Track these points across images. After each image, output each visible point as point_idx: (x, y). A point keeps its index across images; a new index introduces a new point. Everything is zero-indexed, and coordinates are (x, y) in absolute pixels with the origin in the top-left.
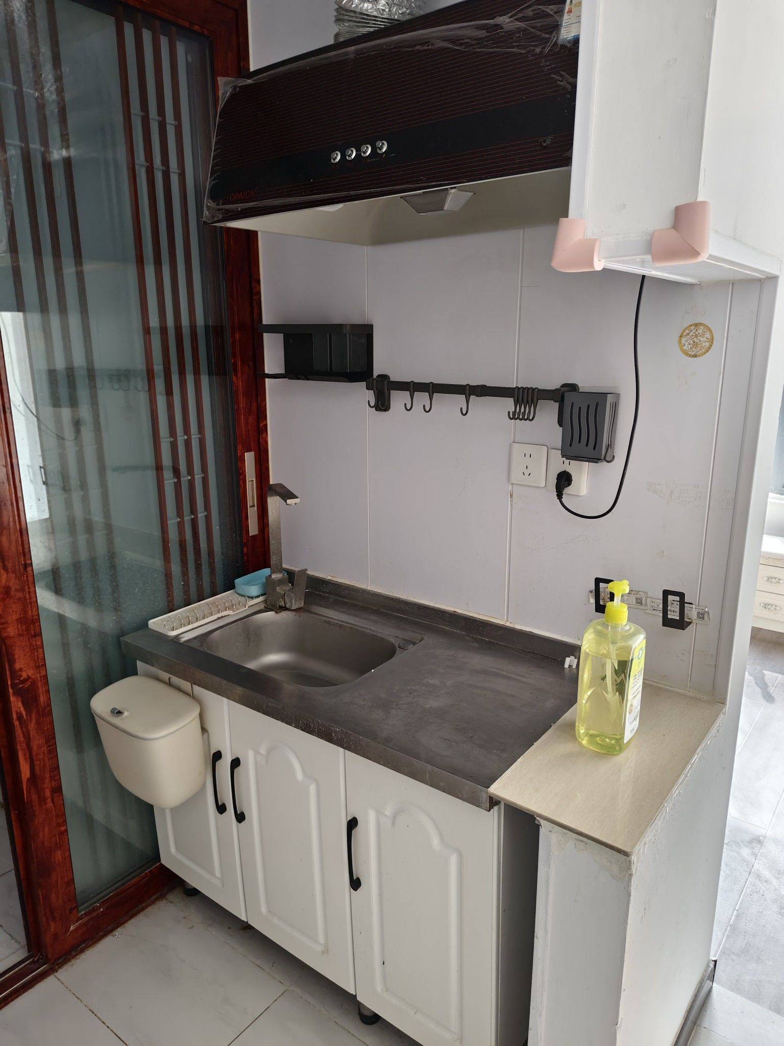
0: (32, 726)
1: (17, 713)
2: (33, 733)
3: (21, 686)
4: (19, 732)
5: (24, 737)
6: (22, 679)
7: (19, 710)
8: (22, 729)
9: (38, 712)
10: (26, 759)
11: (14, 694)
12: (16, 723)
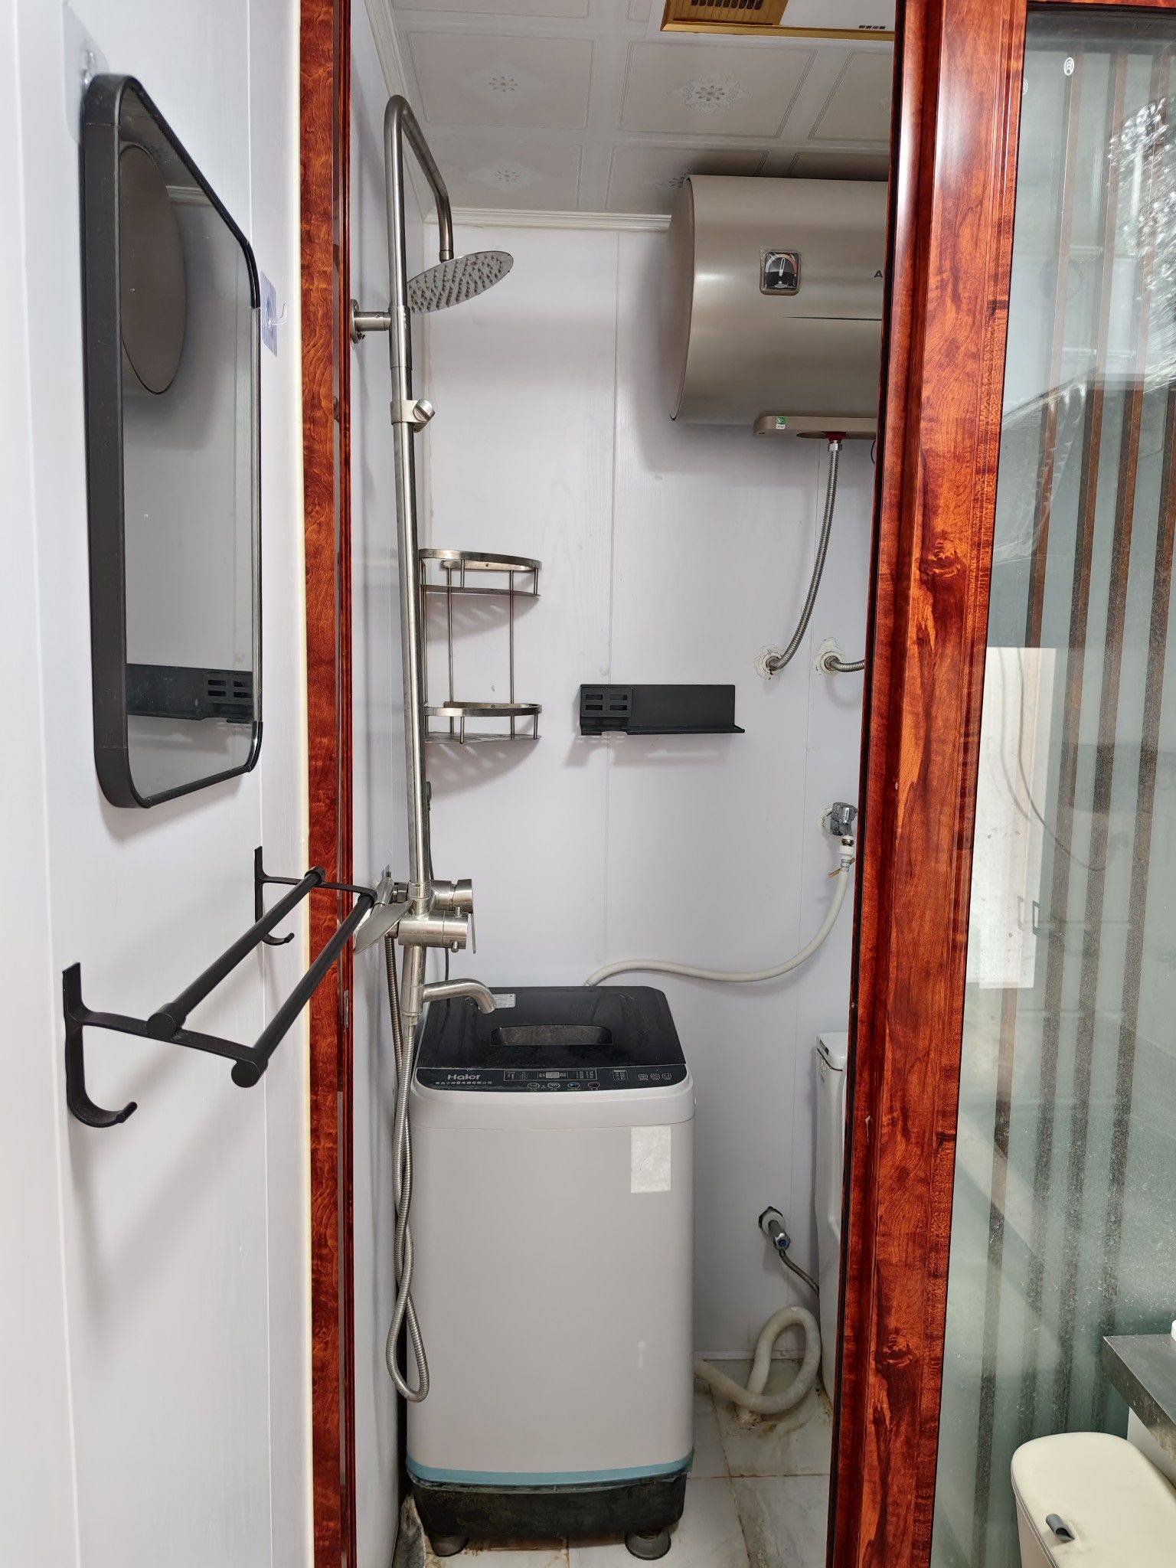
0: (897, 1445)
1: (875, 1410)
2: (896, 1461)
3: (891, 1361)
4: (871, 1447)
5: (880, 1459)
6: (896, 1348)
7: (879, 1406)
8: (878, 1442)
9: (912, 1424)
10: (874, 1502)
11: (878, 1371)
12: (871, 1428)
